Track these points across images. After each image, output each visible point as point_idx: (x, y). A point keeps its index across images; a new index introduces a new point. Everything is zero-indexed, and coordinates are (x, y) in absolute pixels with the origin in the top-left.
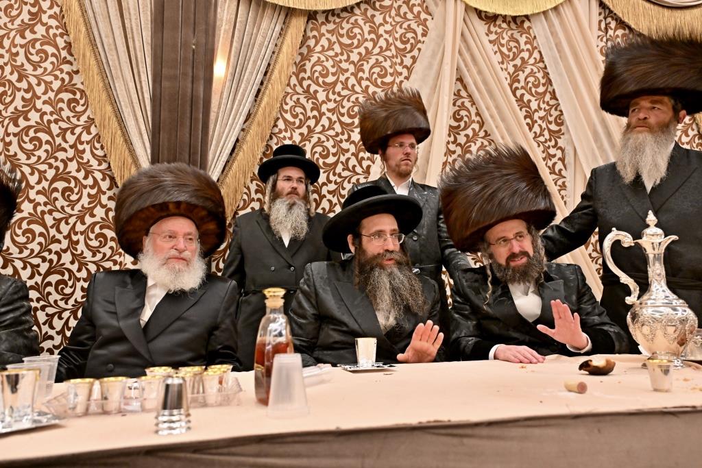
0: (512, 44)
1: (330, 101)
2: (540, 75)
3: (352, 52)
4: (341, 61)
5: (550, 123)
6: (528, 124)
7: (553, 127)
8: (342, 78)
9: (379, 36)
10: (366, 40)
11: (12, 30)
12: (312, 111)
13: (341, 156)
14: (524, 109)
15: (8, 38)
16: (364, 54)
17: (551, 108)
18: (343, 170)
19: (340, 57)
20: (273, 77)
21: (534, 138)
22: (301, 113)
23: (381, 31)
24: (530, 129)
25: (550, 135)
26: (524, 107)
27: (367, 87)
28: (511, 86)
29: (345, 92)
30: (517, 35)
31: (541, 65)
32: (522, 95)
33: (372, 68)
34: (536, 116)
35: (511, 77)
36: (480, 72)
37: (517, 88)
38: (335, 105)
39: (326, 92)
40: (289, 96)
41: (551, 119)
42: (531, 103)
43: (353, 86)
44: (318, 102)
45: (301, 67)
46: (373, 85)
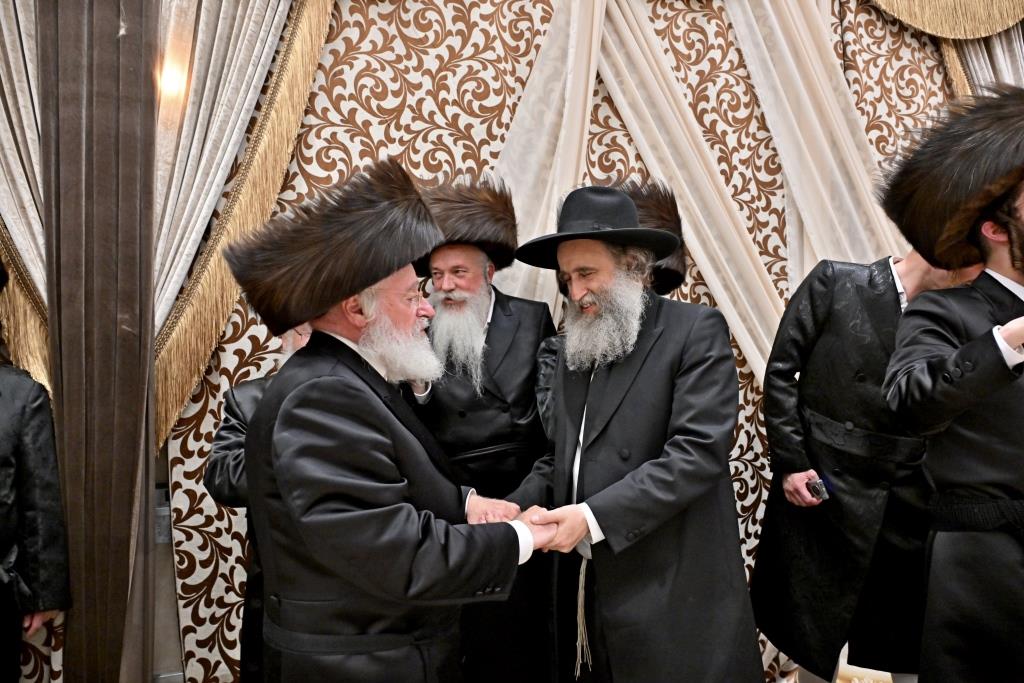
0: (695, 36)
1: (392, 141)
2: (740, 90)
3: (426, 53)
4: (407, 70)
5: (759, 169)
6: (723, 172)
7: (764, 177)
8: (412, 100)
9: (471, 26)
10: (450, 33)
12: (361, 157)
14: (717, 147)
16: (446, 58)
17: (759, 145)
19: (405, 62)
20: (278, 97)
21: (733, 196)
22: (342, 160)
23: (475, 15)
24: (728, 181)
25: (759, 189)
26: (718, 143)
27: (456, 117)
28: (694, 106)
29: (418, 126)
30: (701, 21)
31: (741, 72)
32: (714, 123)
33: (461, 83)
34: (735, 159)
35: (693, 92)
36: (643, 84)
37: (704, 111)
38: (402, 148)
39: (384, 126)
40: (314, 130)
41: (760, 163)
42: (727, 137)
43: (432, 114)
44: (373, 142)
45: (335, 75)
46: (466, 112)
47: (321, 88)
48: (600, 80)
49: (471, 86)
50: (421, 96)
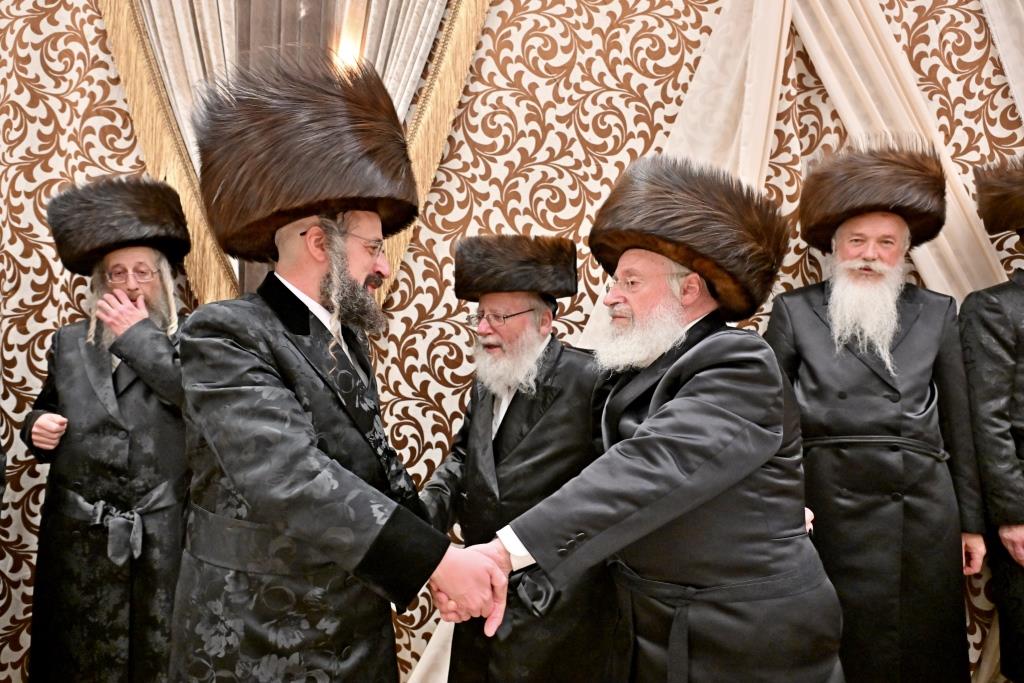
2: (970, 28)
3: (597, 10)
4: (577, 25)
5: (993, 122)
6: (942, 128)
7: (999, 131)
8: (582, 58)
11: (17, 18)
12: (527, 122)
14: (936, 97)
15: (12, 32)
16: (619, 14)
17: (994, 93)
19: (576, 17)
21: (953, 157)
22: (507, 125)
24: (948, 138)
25: (992, 147)
26: (938, 92)
27: (628, 76)
28: (909, 50)
29: (587, 86)
32: (934, 68)
33: (635, 39)
34: (959, 112)
35: (909, 33)
36: (843, 29)
38: (571, 108)
39: (552, 86)
40: (480, 98)
41: (994, 114)
42: (950, 86)
43: (602, 75)
44: (539, 105)
45: (503, 37)
46: (639, 72)
47: (489, 53)
49: (645, 43)
50: (590, 56)
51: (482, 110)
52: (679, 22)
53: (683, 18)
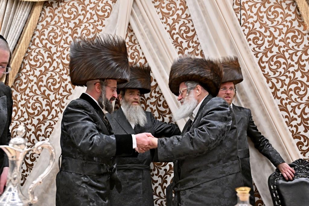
4: (64, 28)
8: (64, 37)
9: (87, 12)
10: (80, 15)
12: (47, 58)
13: (63, 83)
14: (178, 48)
16: (77, 23)
18: (64, 91)
19: (63, 25)
22: (41, 59)
23: (88, 8)
26: (178, 46)
29: (66, 46)
32: (177, 38)
33: (82, 31)
34: (186, 52)
35: (170, 27)
37: (174, 34)
38: (60, 53)
39: (56, 47)
40: (34, 50)
42: (183, 44)
43: (70, 42)
44: (52, 53)
45: (42, 32)
47: (37, 37)
48: (129, 24)
49: (85, 32)
50: (67, 36)
51: (34, 54)
52: (96, 24)
53: (97, 23)
